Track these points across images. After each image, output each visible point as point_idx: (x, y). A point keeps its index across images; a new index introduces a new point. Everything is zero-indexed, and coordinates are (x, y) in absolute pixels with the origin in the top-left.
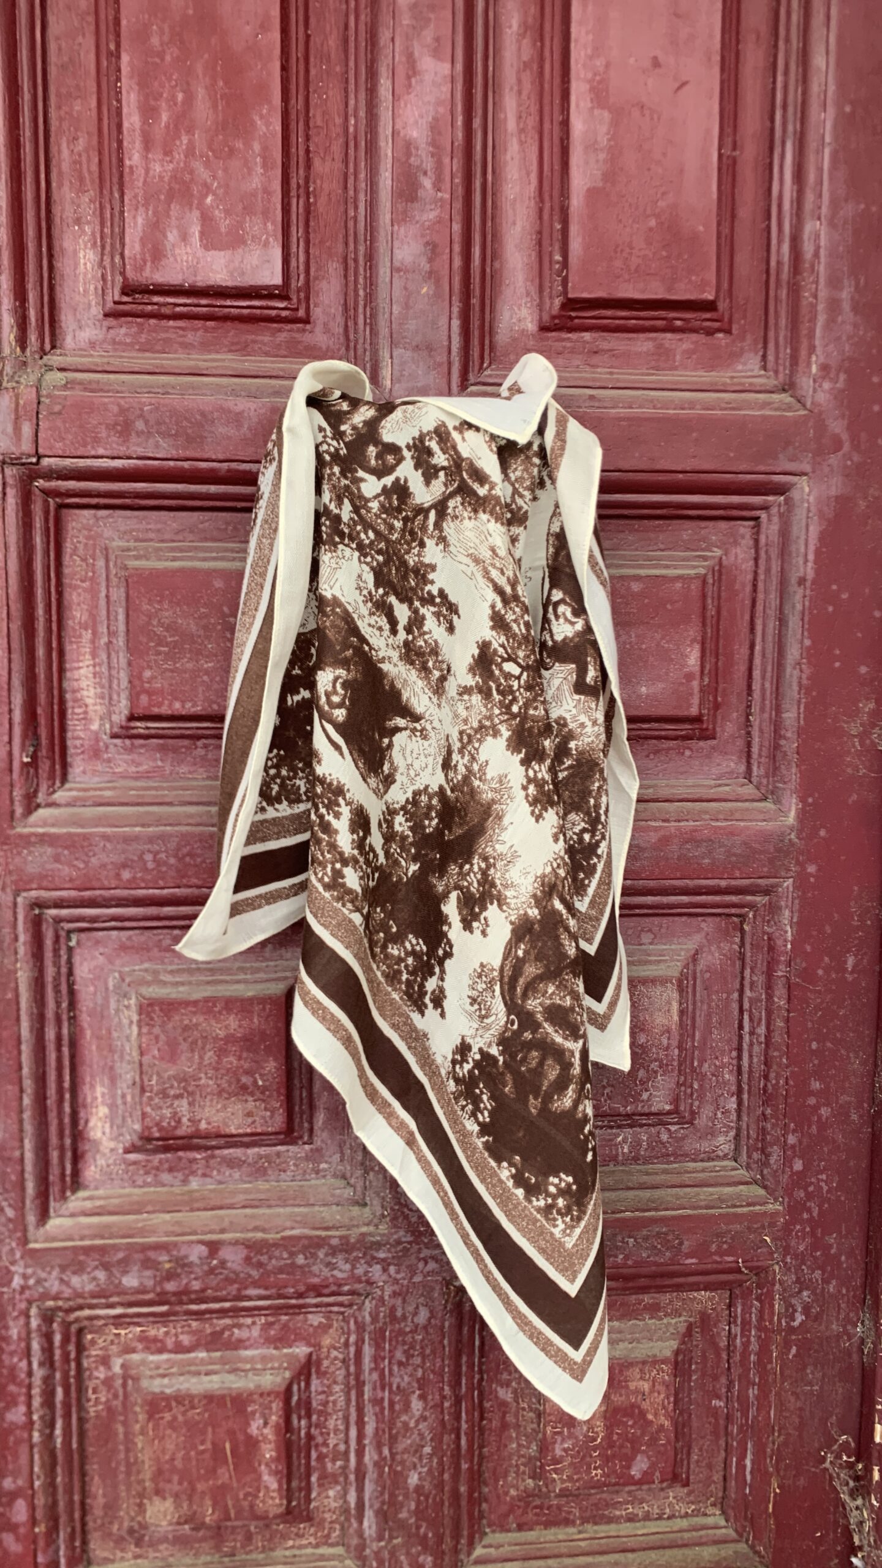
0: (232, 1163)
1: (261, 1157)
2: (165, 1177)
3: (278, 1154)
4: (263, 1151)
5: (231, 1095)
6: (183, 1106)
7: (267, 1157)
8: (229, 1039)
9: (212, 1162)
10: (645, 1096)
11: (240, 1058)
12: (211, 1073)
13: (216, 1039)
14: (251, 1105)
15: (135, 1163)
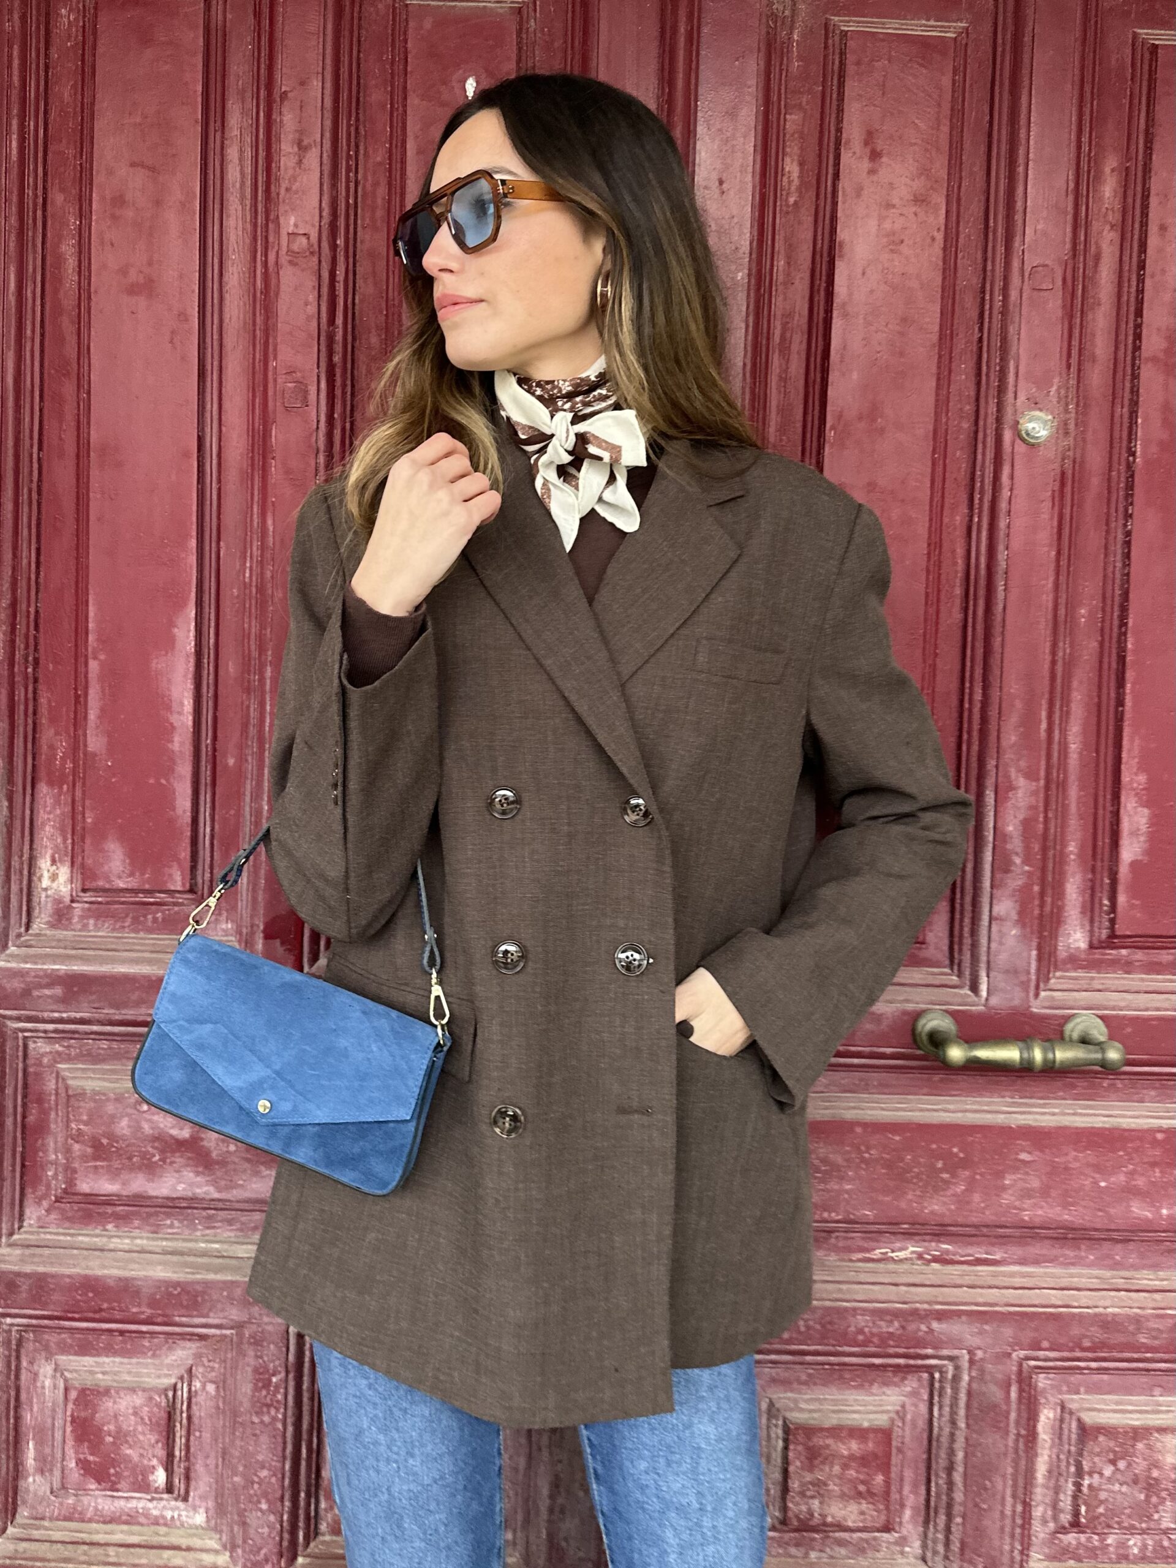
0: (841, 1543)
1: (862, 1539)
2: (793, 1550)
3: (875, 1539)
4: (864, 1535)
5: (851, 1498)
6: (815, 1504)
7: (867, 1541)
8: (852, 1457)
9: (828, 1542)
10: (1156, 1516)
11: (857, 1472)
12: (837, 1481)
13: (843, 1456)
14: (864, 1506)
15: (772, 1538)
